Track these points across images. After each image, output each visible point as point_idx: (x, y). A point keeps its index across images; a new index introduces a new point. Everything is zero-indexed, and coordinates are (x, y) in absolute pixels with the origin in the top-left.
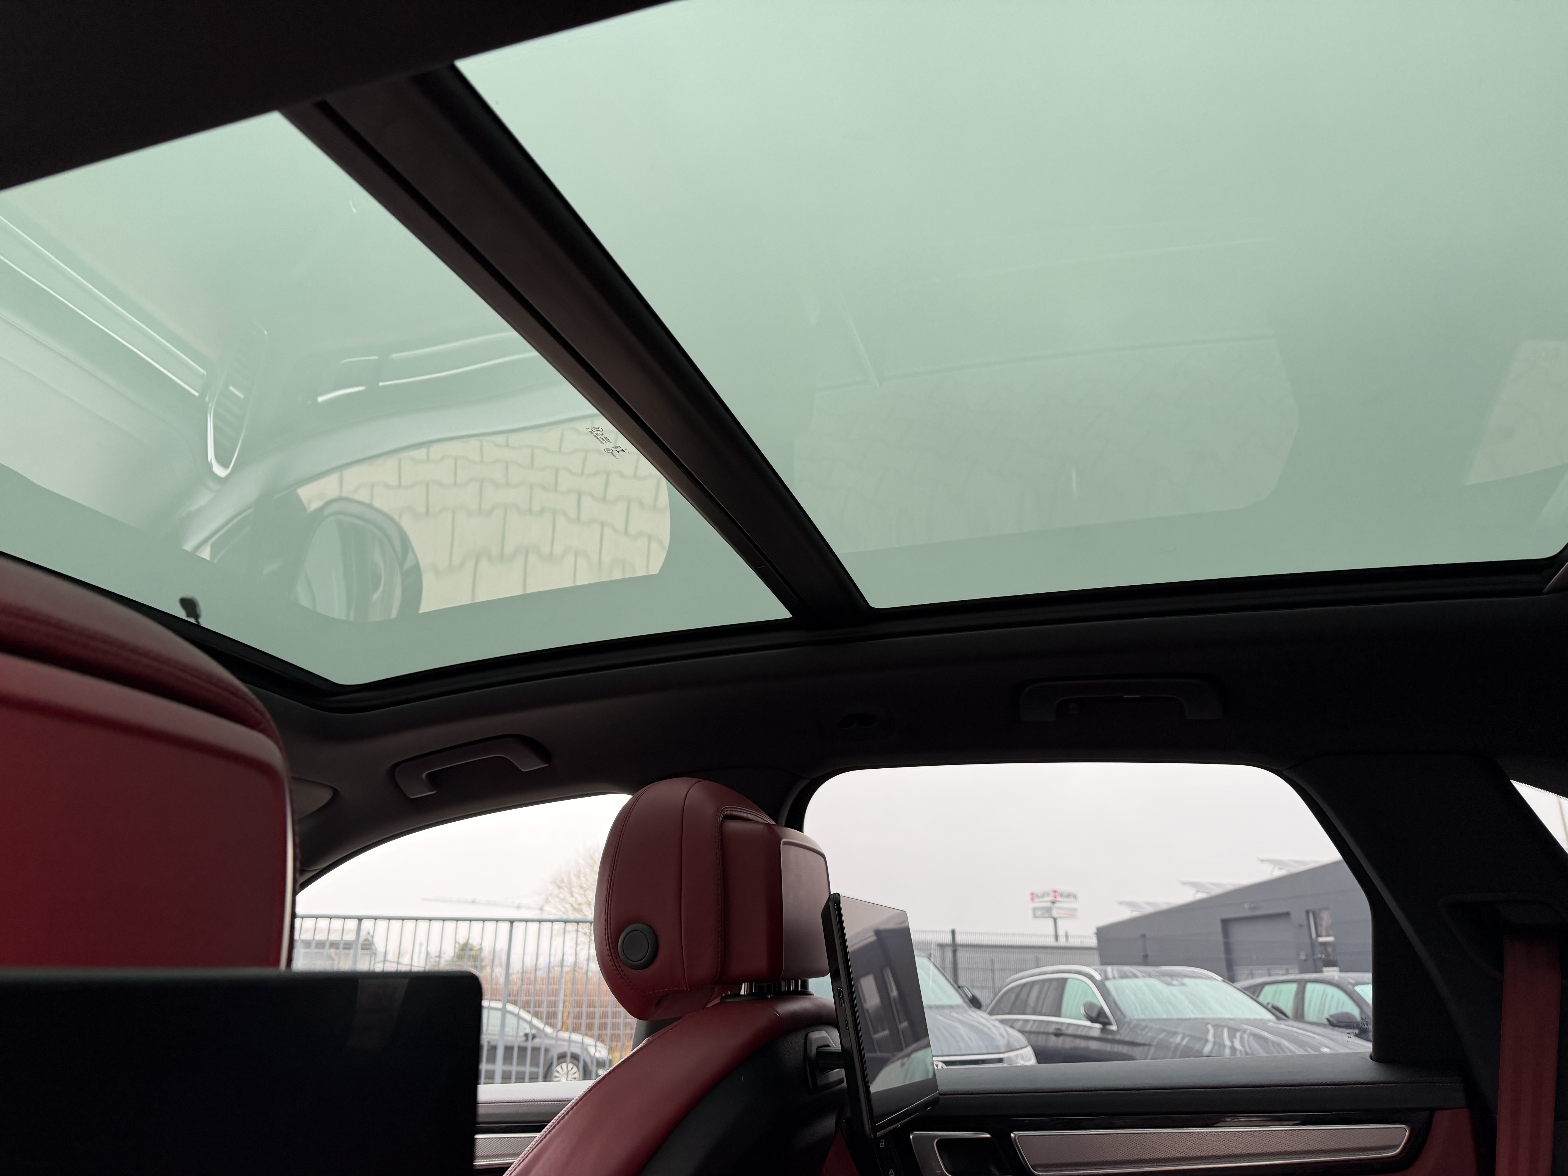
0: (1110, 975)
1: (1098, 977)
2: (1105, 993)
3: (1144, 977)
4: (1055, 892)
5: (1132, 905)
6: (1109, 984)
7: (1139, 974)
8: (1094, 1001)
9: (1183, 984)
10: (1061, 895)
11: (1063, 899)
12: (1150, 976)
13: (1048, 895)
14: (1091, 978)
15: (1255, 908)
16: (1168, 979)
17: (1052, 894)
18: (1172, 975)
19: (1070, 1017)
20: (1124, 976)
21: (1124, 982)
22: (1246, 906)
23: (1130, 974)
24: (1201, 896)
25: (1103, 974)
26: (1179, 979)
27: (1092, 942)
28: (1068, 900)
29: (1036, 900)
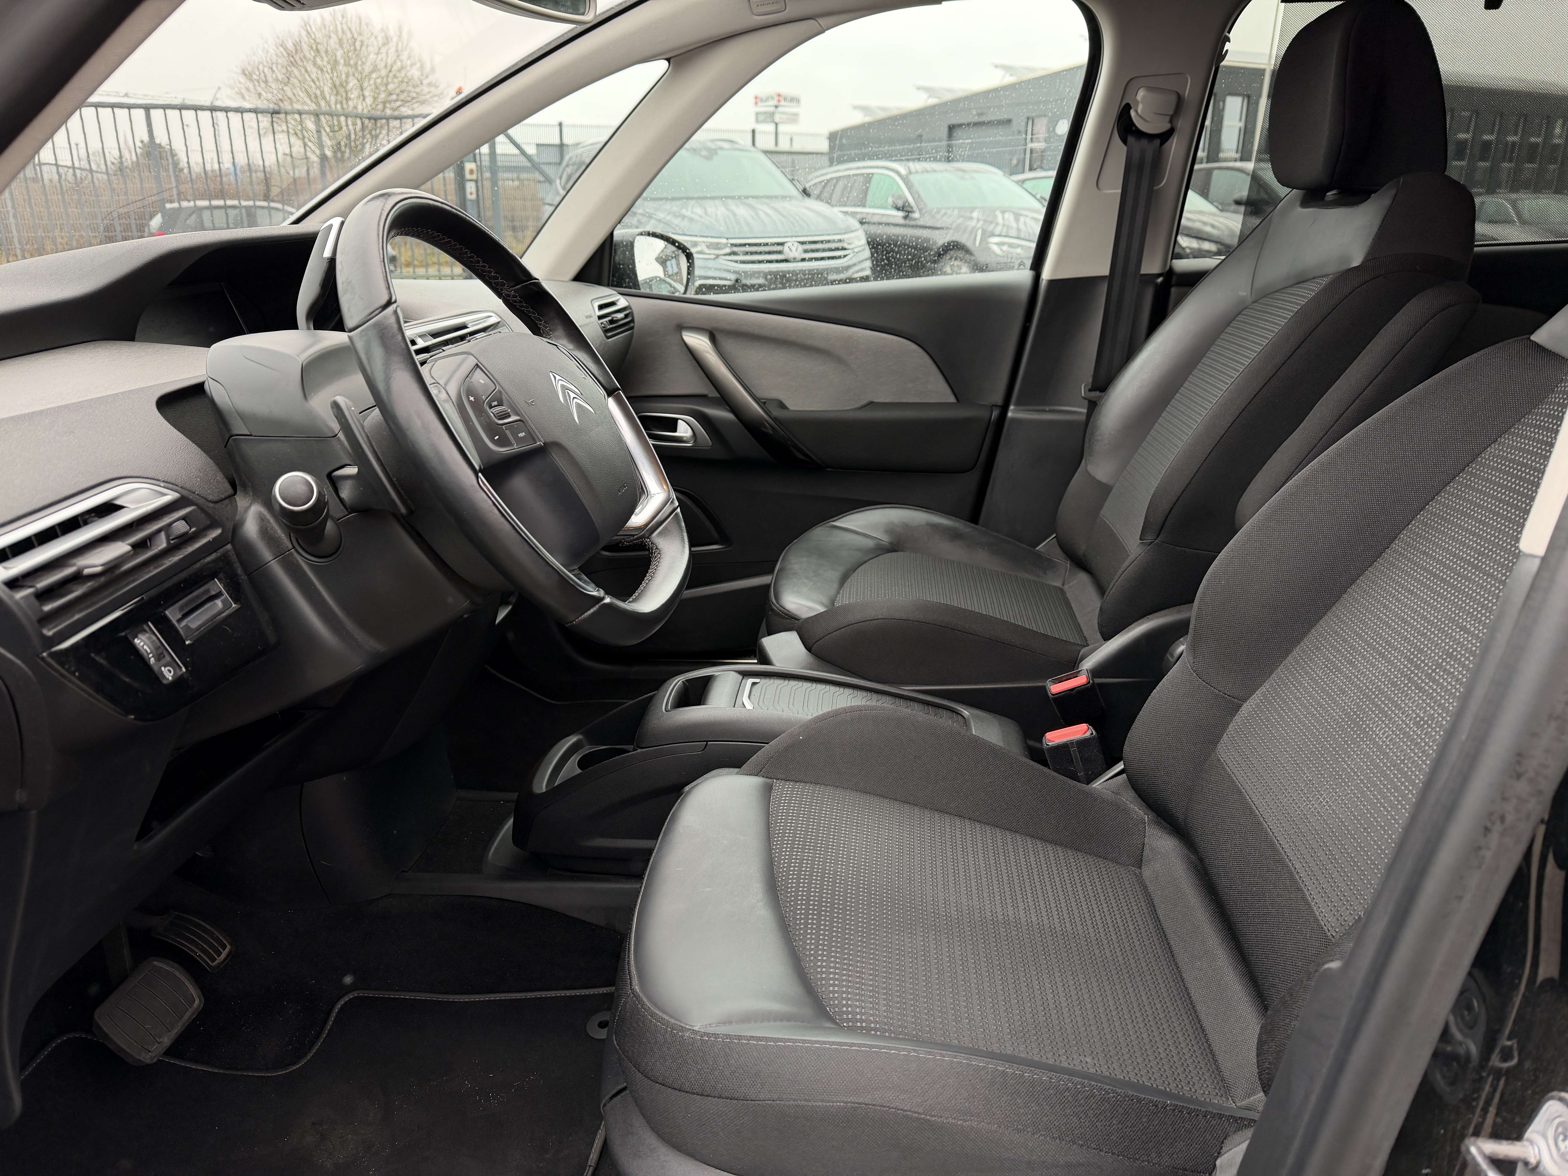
0: (914, 170)
1: (903, 172)
2: (910, 186)
3: (942, 172)
4: (779, 95)
6: (912, 178)
7: (938, 169)
8: (901, 193)
9: (973, 178)
10: (785, 99)
11: (786, 103)
12: (947, 170)
13: (772, 98)
14: (898, 173)
15: (981, 114)
16: (960, 174)
17: (776, 98)
19: (876, 208)
20: (925, 171)
21: (926, 176)
22: (974, 112)
23: (931, 170)
24: (933, 101)
25: (907, 170)
26: (970, 174)
28: (792, 104)
29: (760, 104)
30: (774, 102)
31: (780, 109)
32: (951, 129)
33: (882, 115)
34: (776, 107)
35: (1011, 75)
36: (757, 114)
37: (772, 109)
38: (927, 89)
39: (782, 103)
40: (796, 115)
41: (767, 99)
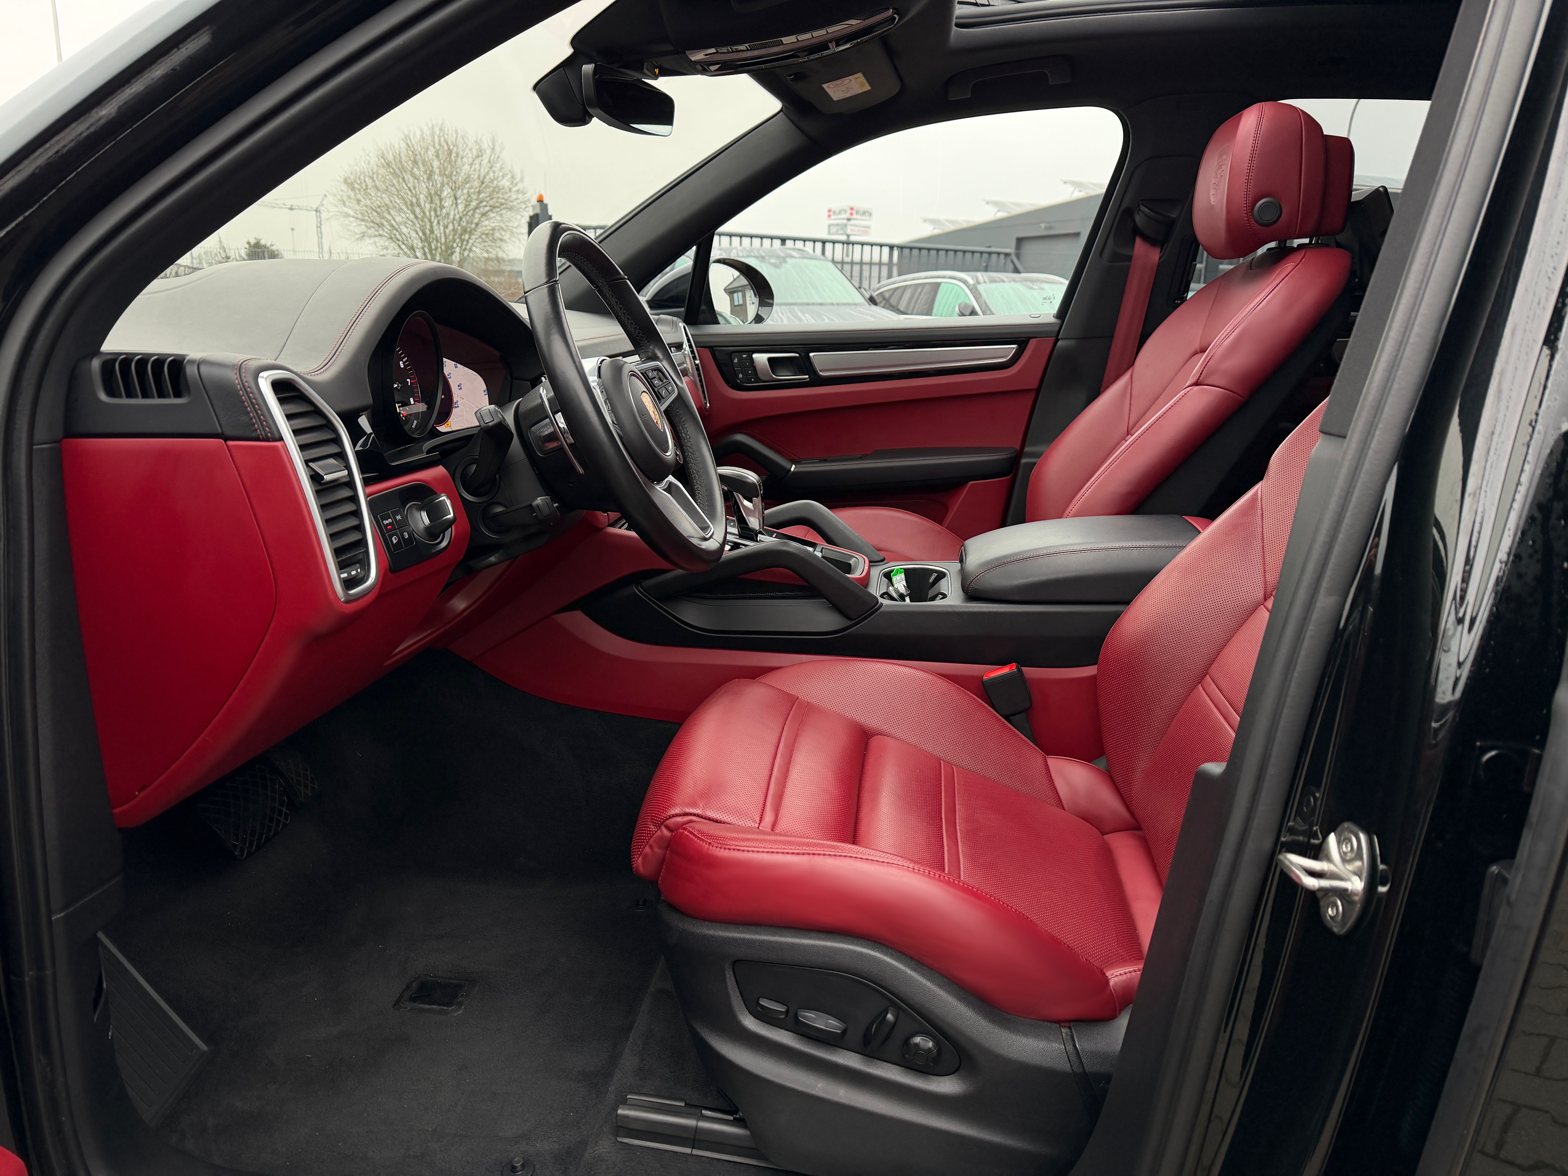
0: (981, 280)
1: (971, 282)
2: (977, 295)
3: (1009, 282)
4: (852, 209)
5: (934, 222)
6: (980, 288)
7: (1005, 279)
8: (967, 301)
9: (1042, 289)
10: (857, 212)
11: (858, 217)
12: (1015, 281)
13: (846, 211)
14: (965, 282)
15: (1050, 228)
17: (849, 211)
18: (1032, 281)
19: (942, 316)
20: (993, 281)
21: (993, 285)
22: (1043, 225)
23: (998, 280)
24: (1001, 215)
25: (975, 280)
26: (1038, 284)
28: (863, 217)
29: (833, 217)
30: (847, 215)
31: (852, 222)
32: (1020, 241)
33: (951, 228)
34: (849, 220)
35: (1080, 191)
36: (830, 226)
37: (845, 221)
38: (995, 203)
39: (855, 216)
40: (868, 227)
41: (840, 213)
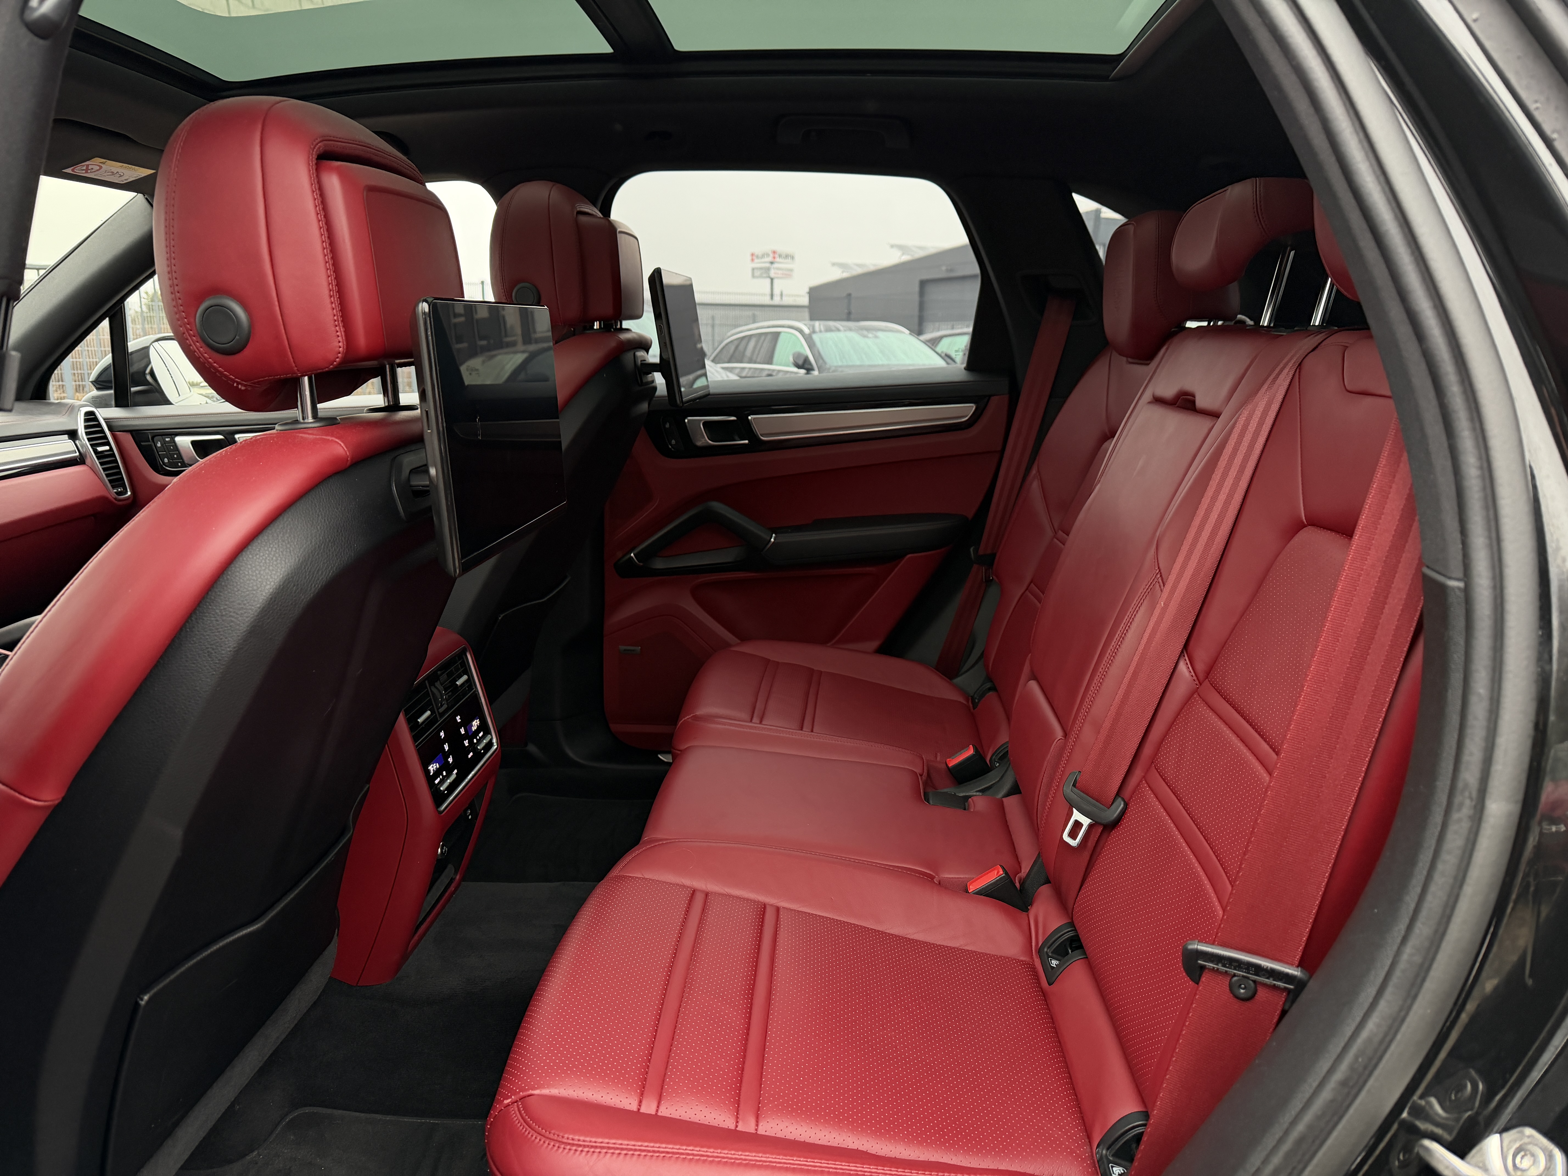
0: (817, 329)
1: (807, 331)
2: (811, 344)
3: (845, 331)
4: (774, 252)
7: (841, 328)
8: (802, 351)
10: (780, 256)
13: (768, 255)
14: (801, 331)
15: (951, 270)
16: (865, 333)
17: (771, 255)
19: (780, 365)
20: (828, 330)
21: (829, 335)
23: (834, 328)
24: (906, 258)
27: (805, 301)
28: (786, 261)
29: (756, 261)
30: (770, 259)
31: (775, 265)
32: (923, 284)
33: (859, 271)
34: (772, 263)
36: (753, 269)
37: (768, 265)
39: (778, 259)
41: (763, 256)
